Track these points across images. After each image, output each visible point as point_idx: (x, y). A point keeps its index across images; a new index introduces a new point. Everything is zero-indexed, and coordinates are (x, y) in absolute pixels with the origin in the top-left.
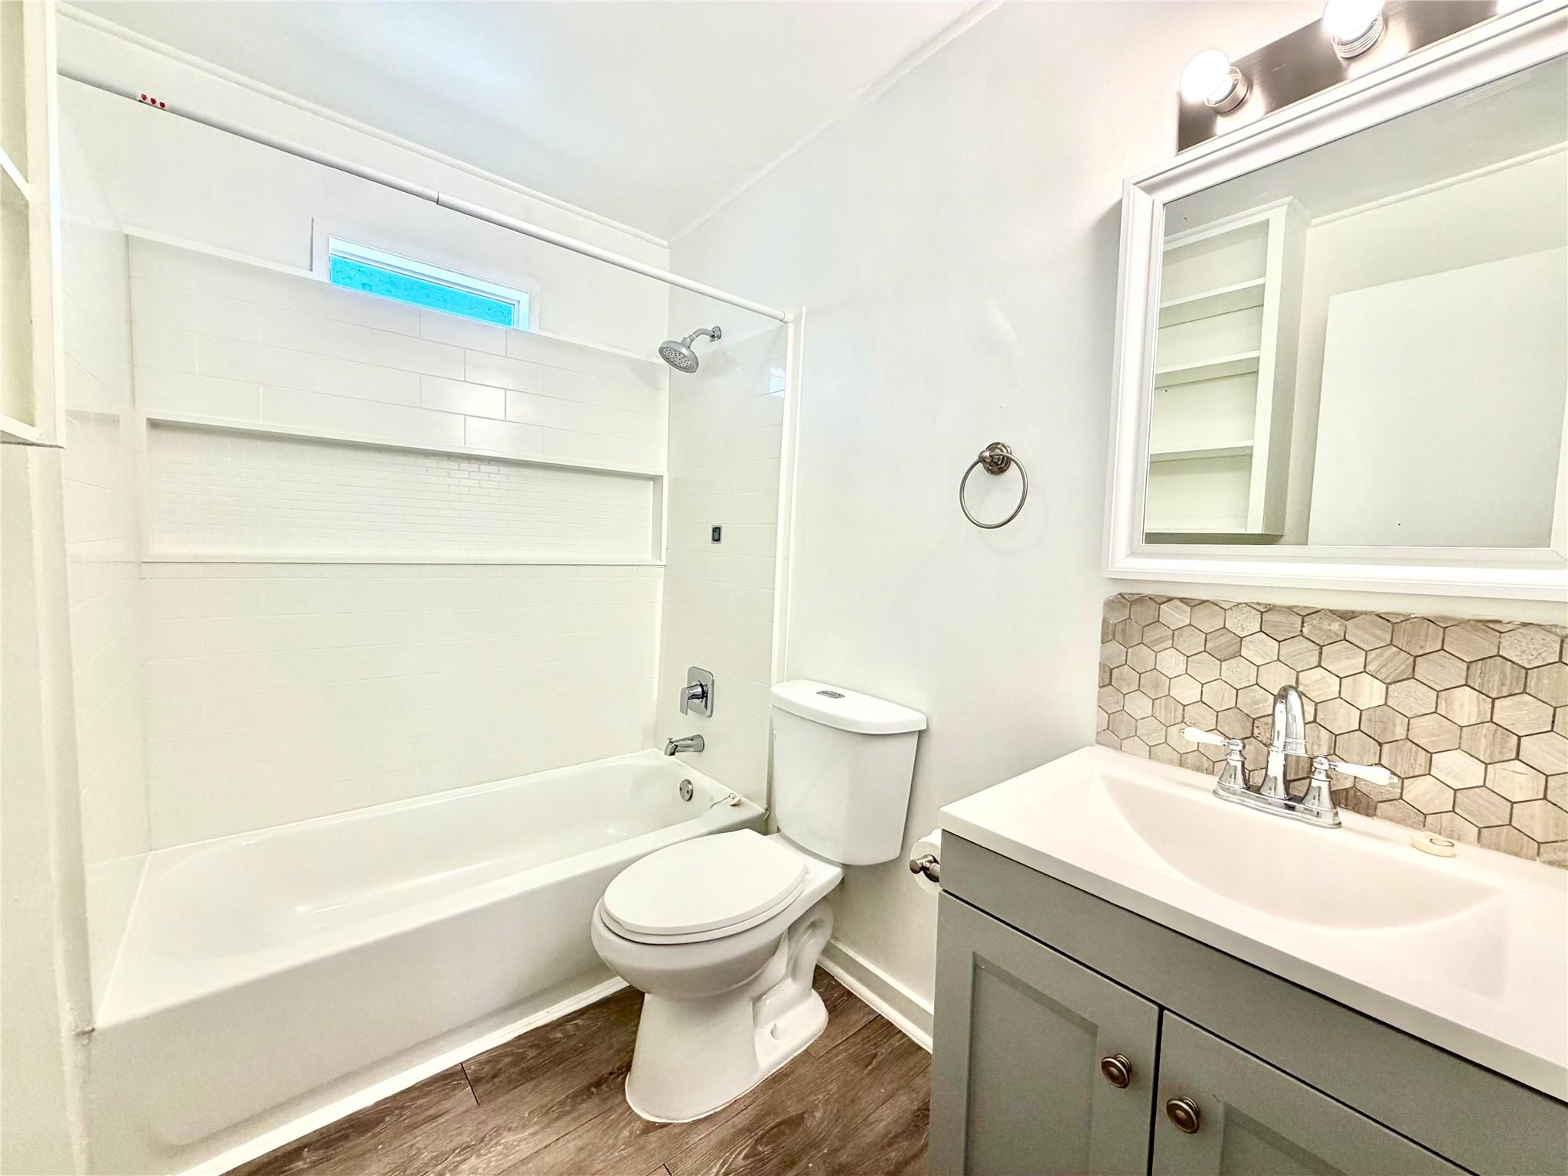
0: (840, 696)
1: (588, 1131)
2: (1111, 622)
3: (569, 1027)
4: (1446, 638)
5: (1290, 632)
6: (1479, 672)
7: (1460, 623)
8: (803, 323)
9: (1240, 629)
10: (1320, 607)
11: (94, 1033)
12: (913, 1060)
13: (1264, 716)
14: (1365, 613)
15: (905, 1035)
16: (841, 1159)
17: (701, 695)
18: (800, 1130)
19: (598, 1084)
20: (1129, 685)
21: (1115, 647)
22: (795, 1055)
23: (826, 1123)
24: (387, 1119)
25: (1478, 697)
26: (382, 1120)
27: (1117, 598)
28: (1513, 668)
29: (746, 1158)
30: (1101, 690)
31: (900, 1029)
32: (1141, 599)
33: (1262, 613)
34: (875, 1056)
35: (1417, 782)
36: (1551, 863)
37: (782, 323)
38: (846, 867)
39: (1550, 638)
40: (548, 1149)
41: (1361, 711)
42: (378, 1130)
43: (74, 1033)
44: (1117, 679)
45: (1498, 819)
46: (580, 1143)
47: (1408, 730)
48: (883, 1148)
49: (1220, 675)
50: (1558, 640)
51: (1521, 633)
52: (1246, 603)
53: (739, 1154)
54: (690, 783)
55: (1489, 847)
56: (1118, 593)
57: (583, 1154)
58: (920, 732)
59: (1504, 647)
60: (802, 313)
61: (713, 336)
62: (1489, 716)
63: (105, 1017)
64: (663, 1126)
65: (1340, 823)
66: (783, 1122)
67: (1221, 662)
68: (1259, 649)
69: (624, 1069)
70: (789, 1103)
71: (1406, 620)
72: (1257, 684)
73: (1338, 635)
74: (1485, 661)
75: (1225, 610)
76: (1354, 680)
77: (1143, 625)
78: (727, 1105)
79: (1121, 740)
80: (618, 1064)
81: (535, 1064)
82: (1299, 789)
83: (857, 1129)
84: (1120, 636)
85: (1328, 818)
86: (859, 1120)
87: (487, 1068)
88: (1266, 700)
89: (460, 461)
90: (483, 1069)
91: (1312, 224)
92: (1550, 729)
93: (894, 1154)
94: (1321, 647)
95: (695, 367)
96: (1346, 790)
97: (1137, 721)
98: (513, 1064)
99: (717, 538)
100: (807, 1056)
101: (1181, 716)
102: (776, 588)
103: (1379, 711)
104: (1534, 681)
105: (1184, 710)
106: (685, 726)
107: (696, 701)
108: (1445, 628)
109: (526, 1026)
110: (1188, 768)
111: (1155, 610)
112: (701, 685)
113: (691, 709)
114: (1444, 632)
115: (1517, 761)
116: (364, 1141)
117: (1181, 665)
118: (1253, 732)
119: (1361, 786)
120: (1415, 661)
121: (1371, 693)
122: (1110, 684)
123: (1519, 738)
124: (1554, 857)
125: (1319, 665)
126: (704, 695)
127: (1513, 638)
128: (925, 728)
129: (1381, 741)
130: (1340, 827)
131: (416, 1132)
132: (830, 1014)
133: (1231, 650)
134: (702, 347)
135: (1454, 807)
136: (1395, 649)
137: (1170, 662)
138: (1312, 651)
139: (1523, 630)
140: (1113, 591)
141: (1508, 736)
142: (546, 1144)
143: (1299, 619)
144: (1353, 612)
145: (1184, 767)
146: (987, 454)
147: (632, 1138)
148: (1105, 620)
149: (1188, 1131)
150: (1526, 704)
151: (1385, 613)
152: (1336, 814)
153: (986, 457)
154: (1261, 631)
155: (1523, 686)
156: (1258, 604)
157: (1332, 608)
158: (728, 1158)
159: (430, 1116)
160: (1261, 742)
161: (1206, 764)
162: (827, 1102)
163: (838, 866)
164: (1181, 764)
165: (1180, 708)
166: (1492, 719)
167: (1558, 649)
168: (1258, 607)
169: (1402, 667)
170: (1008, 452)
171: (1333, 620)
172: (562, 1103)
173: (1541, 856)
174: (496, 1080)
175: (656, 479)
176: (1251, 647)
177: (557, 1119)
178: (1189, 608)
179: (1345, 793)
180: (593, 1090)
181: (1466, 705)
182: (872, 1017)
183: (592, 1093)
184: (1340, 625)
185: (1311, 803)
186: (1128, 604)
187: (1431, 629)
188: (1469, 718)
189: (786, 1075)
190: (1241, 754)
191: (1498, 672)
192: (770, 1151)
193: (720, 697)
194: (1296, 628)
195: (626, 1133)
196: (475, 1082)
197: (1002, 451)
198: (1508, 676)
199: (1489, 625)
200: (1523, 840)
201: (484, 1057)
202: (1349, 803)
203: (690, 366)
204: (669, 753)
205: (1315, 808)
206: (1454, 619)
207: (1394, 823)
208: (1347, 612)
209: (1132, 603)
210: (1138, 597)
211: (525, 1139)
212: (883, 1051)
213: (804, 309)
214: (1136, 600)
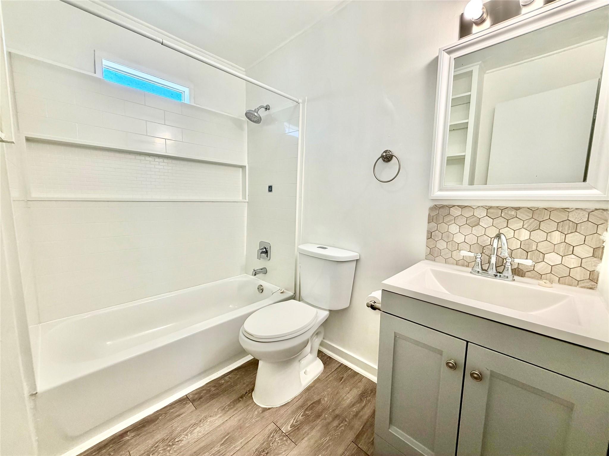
0: (326, 248)
1: (241, 414)
2: (432, 215)
3: (227, 378)
4: (551, 215)
5: (497, 215)
6: (561, 225)
7: (556, 209)
8: (306, 104)
9: (479, 215)
10: (508, 206)
11: (37, 394)
12: (356, 378)
13: (487, 245)
14: (524, 208)
15: (352, 370)
16: (336, 413)
17: (265, 252)
18: (320, 405)
19: (242, 397)
20: (438, 238)
21: (433, 224)
22: (314, 380)
23: (329, 402)
24: (160, 418)
25: (561, 234)
26: (158, 418)
27: (434, 206)
28: (572, 224)
29: (302, 416)
30: (428, 240)
31: (350, 367)
32: (443, 207)
33: (487, 209)
34: (343, 378)
35: (539, 265)
36: (582, 287)
37: (297, 103)
38: (330, 311)
39: (585, 213)
40: (227, 421)
41: (521, 241)
42: (157, 422)
43: (29, 395)
44: (433, 236)
45: (566, 274)
46: (238, 418)
47: (537, 247)
48: (350, 408)
49: (472, 232)
50: (588, 213)
51: (576, 212)
52: (481, 206)
53: (299, 415)
54: (262, 286)
55: (562, 284)
56: (434, 204)
57: (241, 422)
58: (357, 260)
59: (570, 217)
60: (305, 99)
61: (266, 109)
62: (564, 240)
63: (41, 387)
64: (269, 409)
65: (514, 280)
66: (314, 403)
67: (472, 227)
68: (486, 222)
69: (251, 391)
70: (315, 396)
71: (537, 209)
72: (485, 234)
73: (514, 216)
74: (563, 222)
75: (474, 209)
76: (519, 231)
77: (444, 215)
78: (292, 399)
79: (435, 257)
80: (248, 389)
81: (216, 392)
82: (500, 269)
83: (340, 402)
84: (435, 220)
85: (511, 278)
86: (340, 399)
87: (196, 396)
88: (488, 240)
89: (163, 158)
90: (195, 396)
91: (486, 73)
92: (583, 243)
93: (355, 409)
94: (508, 220)
95: (260, 120)
96: (515, 269)
97: (441, 250)
98: (206, 393)
99: (270, 190)
100: (318, 380)
101: (457, 247)
102: (297, 209)
103: (527, 241)
104: (579, 228)
105: (458, 245)
106: (259, 264)
107: (263, 254)
108: (550, 211)
109: (210, 379)
110: (459, 266)
111: (448, 210)
112: (265, 248)
113: (262, 258)
114: (550, 213)
115: (572, 255)
116: (152, 427)
117: (457, 229)
118: (483, 251)
119: (520, 267)
120: (540, 223)
121: (524, 235)
122: (431, 238)
123: (574, 247)
124: (583, 285)
125: (507, 227)
126: (266, 252)
127: (573, 213)
128: (359, 258)
129: (527, 251)
130: (514, 281)
131: (174, 421)
132: (324, 365)
133: (476, 223)
134: (262, 113)
135: (551, 272)
136: (533, 219)
137: (454, 229)
138: (505, 221)
139: (576, 211)
140: (432, 204)
141: (570, 247)
142: (226, 419)
143: (501, 211)
144: (519, 207)
145: (458, 265)
146: (385, 154)
147: (259, 414)
148: (429, 215)
149: (479, 381)
150: (577, 235)
151: (530, 207)
152: (513, 277)
153: (384, 156)
154: (487, 216)
155: (575, 229)
156: (486, 206)
157: (512, 206)
158: (296, 417)
159: (177, 415)
160: (486, 254)
161: (466, 264)
162: (328, 395)
163: (327, 311)
164: (457, 264)
165: (457, 244)
166: (565, 241)
167: (587, 216)
168: (486, 207)
169: (536, 225)
170: (392, 153)
171: (512, 211)
172: (229, 405)
173: (579, 285)
174: (201, 400)
175: (243, 167)
176: (483, 222)
177: (228, 411)
178: (460, 209)
179: (514, 270)
180: (241, 399)
181: (557, 237)
182: (339, 365)
183: (240, 400)
184: (515, 212)
185: (505, 273)
186: (438, 209)
187: (546, 212)
188: (557, 241)
189: (312, 387)
190: (480, 259)
191: (567, 225)
192: (311, 413)
193: (273, 252)
194: (499, 214)
195: (256, 413)
196: (193, 401)
197: (389, 153)
198: (571, 226)
199: (565, 210)
200: (573, 280)
201: (195, 392)
202: (516, 273)
203: (258, 121)
204: (254, 275)
205: (506, 275)
206: (553, 208)
207: (531, 279)
208: (517, 207)
209: (440, 208)
210: (442, 206)
211: (217, 419)
212: (345, 375)
213: (306, 98)
214: (441, 207)
